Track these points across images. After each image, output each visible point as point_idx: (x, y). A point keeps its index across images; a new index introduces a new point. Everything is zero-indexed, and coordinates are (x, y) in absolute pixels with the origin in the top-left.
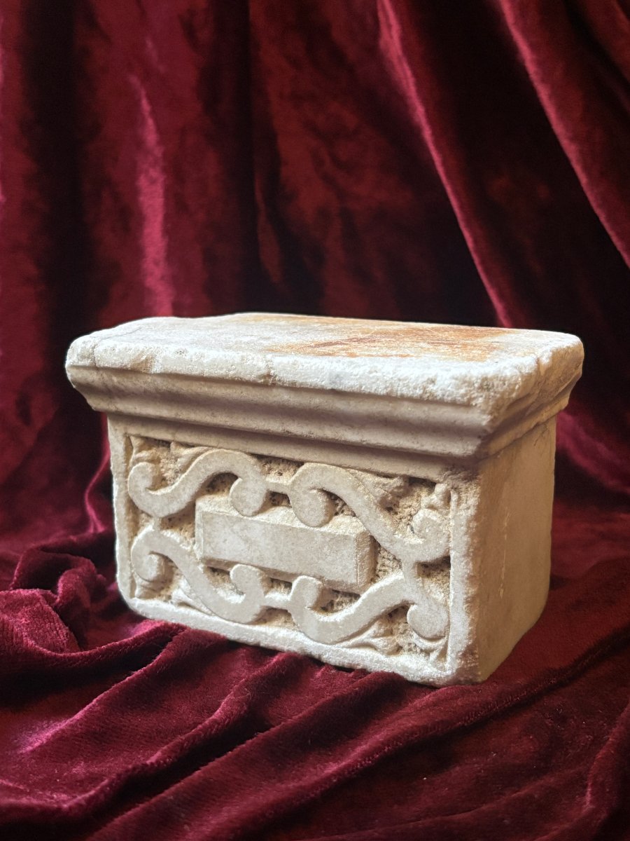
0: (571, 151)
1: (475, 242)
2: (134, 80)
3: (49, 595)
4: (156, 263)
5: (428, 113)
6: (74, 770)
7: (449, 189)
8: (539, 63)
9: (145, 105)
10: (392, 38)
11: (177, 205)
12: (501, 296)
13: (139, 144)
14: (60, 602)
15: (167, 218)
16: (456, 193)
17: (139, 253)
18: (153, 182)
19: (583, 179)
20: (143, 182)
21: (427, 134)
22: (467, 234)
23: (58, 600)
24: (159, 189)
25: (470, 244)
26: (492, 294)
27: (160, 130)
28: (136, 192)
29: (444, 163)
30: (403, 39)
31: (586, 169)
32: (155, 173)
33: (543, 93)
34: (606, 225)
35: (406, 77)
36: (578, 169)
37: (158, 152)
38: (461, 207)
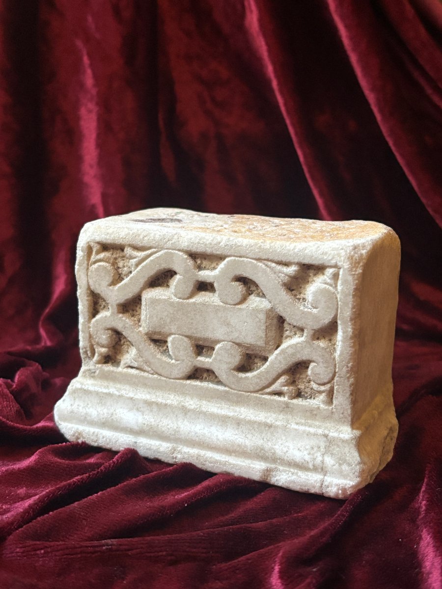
0: (371, 97)
1: (305, 157)
2: (79, 43)
3: (9, 383)
4: (91, 166)
5: (275, 71)
6: (18, 492)
7: (288, 122)
8: (351, 38)
9: (86, 60)
10: (253, 19)
11: (105, 127)
12: (322, 194)
13: (82, 85)
14: (16, 387)
15: (99, 136)
16: (293, 125)
17: (79, 159)
18: (90, 111)
19: (378, 117)
20: (83, 111)
21: (275, 84)
22: (300, 153)
23: (14, 386)
24: (94, 117)
25: (302, 159)
26: (316, 193)
27: (96, 77)
28: (78, 118)
29: (285, 104)
30: (260, 20)
31: (381, 111)
32: (91, 106)
33: (353, 58)
34: (393, 148)
35: (261, 46)
36: (375, 110)
37: (94, 91)
38: (296, 134)
